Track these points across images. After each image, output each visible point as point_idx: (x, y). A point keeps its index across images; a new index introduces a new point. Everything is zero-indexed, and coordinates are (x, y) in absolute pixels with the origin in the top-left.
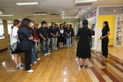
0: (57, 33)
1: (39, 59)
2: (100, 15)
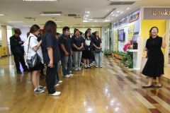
0: (82, 44)
1: (60, 82)
2: (144, 19)
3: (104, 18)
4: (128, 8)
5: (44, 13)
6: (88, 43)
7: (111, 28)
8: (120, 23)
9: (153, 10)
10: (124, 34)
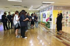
3: (37, 9)
4: (48, 5)
5: (14, 6)
6: (33, 18)
7: (39, 13)
8: (44, 11)
9: (57, 7)
10: (45, 15)
